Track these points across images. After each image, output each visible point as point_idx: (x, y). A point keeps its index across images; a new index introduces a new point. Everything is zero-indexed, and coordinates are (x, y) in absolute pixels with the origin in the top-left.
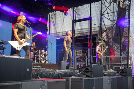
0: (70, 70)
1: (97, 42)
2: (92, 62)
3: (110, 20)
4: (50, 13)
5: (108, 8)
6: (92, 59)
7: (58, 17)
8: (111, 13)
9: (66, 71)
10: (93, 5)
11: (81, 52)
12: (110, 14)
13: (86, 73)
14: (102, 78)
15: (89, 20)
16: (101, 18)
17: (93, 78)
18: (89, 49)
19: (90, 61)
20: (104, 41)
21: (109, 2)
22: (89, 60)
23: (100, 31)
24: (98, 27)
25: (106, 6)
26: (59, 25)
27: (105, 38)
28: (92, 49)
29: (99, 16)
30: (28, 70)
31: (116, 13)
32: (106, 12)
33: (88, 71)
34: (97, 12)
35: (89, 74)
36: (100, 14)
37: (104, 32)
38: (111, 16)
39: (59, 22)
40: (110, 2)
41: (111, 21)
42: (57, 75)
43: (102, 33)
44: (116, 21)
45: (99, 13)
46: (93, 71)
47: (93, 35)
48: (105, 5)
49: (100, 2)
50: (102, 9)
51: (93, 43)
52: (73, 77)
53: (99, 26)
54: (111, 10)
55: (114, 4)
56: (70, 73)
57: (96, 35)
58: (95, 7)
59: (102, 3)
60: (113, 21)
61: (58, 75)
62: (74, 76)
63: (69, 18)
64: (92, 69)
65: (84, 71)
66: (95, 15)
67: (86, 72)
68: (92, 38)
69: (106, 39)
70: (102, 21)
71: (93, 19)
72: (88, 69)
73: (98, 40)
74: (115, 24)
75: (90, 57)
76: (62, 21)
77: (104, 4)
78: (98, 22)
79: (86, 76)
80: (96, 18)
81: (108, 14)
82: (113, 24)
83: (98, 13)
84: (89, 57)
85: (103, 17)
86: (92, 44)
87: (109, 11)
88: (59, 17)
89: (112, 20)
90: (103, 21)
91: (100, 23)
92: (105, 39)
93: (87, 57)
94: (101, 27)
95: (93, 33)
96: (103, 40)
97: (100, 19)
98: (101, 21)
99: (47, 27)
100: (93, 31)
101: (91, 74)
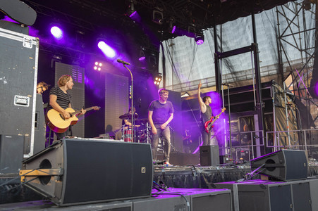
0: (227, 166)
1: (273, 98)
2: (265, 144)
3: (297, 48)
4: (164, 42)
5: (292, 22)
6: (265, 139)
7: (180, 48)
8: (299, 33)
9: (218, 168)
10: (259, 17)
11: (236, 123)
12: (297, 36)
13: (268, 172)
14: (307, 181)
15: (251, 51)
16: (279, 45)
17: (288, 183)
18: (256, 117)
19: (261, 143)
20: (290, 96)
21: (292, 9)
22: (258, 141)
23: (280, 75)
24: (275, 65)
25: (287, 19)
26: (185, 66)
27: (291, 89)
28: (264, 116)
29: (274, 40)
30: (143, 170)
31: (312, 31)
32: (288, 32)
33: (273, 165)
34: (268, 33)
35: (276, 173)
36: (277, 35)
37: (288, 76)
38: (300, 39)
39: (184, 60)
40: (296, 8)
41: (301, 50)
42: (199, 179)
43: (284, 79)
44: (313, 50)
45: (273, 33)
46: (285, 165)
47: (263, 85)
48: (285, 16)
49: (274, 9)
50: (278, 24)
51: (264, 101)
52: (241, 182)
53: (277, 62)
54: (299, 27)
55: (305, 11)
56: (226, 172)
57: (270, 83)
58: (263, 22)
59: (277, 11)
60: (305, 50)
61: (202, 177)
62: (243, 180)
63: (205, 50)
64: (283, 162)
65: (264, 167)
66: (265, 39)
67: (268, 168)
68: (262, 90)
69: (294, 91)
70: (281, 51)
71: (260, 48)
72: (273, 162)
73: (275, 95)
74: (312, 56)
75: (260, 133)
76: (191, 57)
77: (282, 13)
78: (274, 54)
79: (267, 178)
80: (266, 46)
81: (293, 34)
82: (306, 58)
83: (270, 34)
84: (258, 134)
85: (282, 42)
86: (262, 104)
87: (295, 30)
88: (184, 48)
89: (303, 48)
90: (283, 52)
91: (277, 55)
92: (290, 92)
93: (254, 133)
94: (280, 65)
95: (263, 80)
96: (287, 95)
97: (276, 47)
98: (279, 52)
99: (160, 72)
100: (262, 74)
101: (282, 173)
